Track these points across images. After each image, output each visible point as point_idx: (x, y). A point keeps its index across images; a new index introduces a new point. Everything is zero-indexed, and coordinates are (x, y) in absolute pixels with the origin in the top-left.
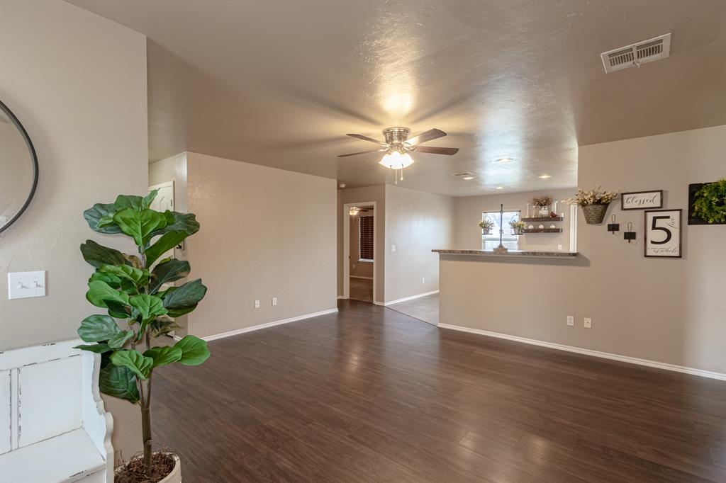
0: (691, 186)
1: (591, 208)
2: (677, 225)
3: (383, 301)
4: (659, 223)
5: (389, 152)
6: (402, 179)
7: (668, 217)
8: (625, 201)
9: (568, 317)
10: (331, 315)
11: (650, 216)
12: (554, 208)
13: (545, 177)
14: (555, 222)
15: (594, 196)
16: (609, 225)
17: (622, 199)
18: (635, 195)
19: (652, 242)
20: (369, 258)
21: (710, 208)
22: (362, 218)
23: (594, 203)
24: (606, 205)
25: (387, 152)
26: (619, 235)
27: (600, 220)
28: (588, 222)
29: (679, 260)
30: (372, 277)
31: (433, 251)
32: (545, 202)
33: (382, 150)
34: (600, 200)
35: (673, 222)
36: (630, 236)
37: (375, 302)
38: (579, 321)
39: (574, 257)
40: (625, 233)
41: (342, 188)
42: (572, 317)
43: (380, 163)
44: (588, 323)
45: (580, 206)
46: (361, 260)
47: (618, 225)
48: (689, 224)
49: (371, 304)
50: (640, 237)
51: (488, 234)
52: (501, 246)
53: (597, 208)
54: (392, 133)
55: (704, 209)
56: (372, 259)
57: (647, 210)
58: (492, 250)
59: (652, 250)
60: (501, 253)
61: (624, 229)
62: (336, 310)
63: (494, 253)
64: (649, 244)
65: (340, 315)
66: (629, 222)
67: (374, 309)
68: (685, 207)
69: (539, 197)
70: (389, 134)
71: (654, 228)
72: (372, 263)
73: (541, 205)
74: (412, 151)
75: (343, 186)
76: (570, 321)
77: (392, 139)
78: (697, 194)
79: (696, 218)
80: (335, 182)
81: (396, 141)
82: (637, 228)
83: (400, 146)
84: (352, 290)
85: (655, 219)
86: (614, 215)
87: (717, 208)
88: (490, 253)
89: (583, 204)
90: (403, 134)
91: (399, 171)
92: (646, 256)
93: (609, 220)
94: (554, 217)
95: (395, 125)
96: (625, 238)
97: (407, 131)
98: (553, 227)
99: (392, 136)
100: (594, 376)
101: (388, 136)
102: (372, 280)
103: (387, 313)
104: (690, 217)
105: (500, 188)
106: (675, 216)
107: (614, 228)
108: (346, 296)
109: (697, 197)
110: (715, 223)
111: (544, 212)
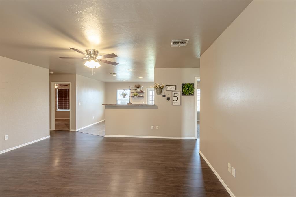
0: (182, 84)
1: (158, 89)
2: (179, 96)
3: (75, 129)
4: (176, 95)
5: (89, 60)
6: (95, 73)
7: (177, 93)
8: (167, 88)
9: (152, 126)
10: (47, 139)
11: (173, 92)
12: (142, 89)
13: (141, 77)
14: (142, 94)
15: (159, 86)
16: (163, 95)
17: (166, 87)
18: (169, 86)
19: (174, 101)
20: (67, 109)
21: (186, 91)
22: (59, 89)
23: (159, 88)
24: (162, 88)
25: (88, 60)
26: (166, 98)
27: (160, 94)
28: (157, 94)
29: (180, 106)
30: (69, 118)
31: (102, 105)
33: (85, 59)
34: (161, 87)
35: (178, 94)
36: (168, 99)
37: (71, 130)
38: (155, 128)
39: (153, 106)
40: (167, 98)
41: (52, 74)
42: (153, 126)
43: (84, 64)
44: (157, 128)
45: (155, 89)
46: (58, 110)
47: (165, 95)
48: (182, 95)
49: (69, 131)
50: (171, 99)
51: (125, 98)
52: (130, 102)
53: (160, 89)
54: (90, 52)
55: (185, 91)
56: (69, 109)
57: (173, 91)
58: (127, 104)
59: (174, 103)
60: (130, 105)
61: (167, 96)
62: (49, 137)
63: (128, 105)
64: (173, 101)
65: (51, 139)
66: (168, 94)
67: (70, 133)
68: (181, 91)
69: (137, 84)
70: (89, 52)
71: (174, 96)
72: (69, 111)
73: (138, 87)
74: (100, 61)
75: (52, 73)
76: (152, 128)
77: (90, 54)
78: (183, 87)
79: (183, 94)
80: (48, 70)
81: (92, 56)
82: (170, 97)
83: (94, 58)
84: (56, 125)
85: (174, 93)
86: (164, 92)
87: (188, 91)
88: (126, 105)
89: (156, 88)
90: (96, 53)
91: (94, 69)
92: (172, 105)
93: (163, 94)
94: (141, 92)
95: (92, 48)
96: (167, 99)
97: (97, 52)
98: (141, 95)
99: (91, 53)
100: (161, 145)
101: (88, 53)
102: (69, 120)
103: (77, 134)
104: (182, 93)
105: (124, 80)
106: (179, 92)
107: (164, 96)
108: (53, 128)
109: (184, 88)
110: (187, 95)
111: (138, 90)
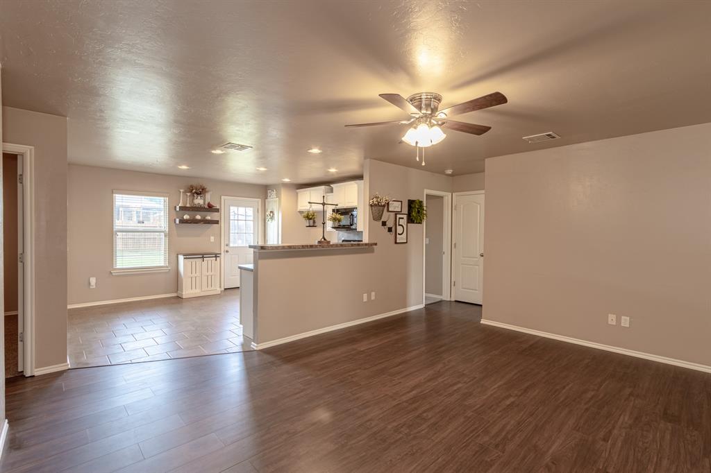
0: (409, 201)
2: (406, 224)
4: (401, 222)
7: (403, 218)
8: (390, 205)
12: (209, 198)
14: (213, 213)
16: (382, 222)
19: (399, 234)
24: (384, 207)
27: (381, 217)
28: (374, 219)
32: (200, 191)
35: (404, 222)
36: (390, 230)
38: (369, 296)
40: (388, 228)
42: (366, 294)
43: (403, 139)
44: (373, 296)
47: (385, 222)
50: (393, 229)
53: (380, 209)
55: (415, 215)
57: (397, 213)
59: (399, 239)
61: (388, 225)
69: (194, 183)
71: (399, 225)
73: (198, 194)
76: (365, 298)
78: (412, 206)
81: (425, 112)
82: (393, 225)
85: (399, 219)
86: (384, 215)
87: (418, 215)
94: (210, 208)
98: (210, 218)
99: (421, 104)
104: (409, 219)
110: (416, 223)
111: (199, 201)
